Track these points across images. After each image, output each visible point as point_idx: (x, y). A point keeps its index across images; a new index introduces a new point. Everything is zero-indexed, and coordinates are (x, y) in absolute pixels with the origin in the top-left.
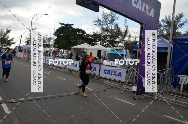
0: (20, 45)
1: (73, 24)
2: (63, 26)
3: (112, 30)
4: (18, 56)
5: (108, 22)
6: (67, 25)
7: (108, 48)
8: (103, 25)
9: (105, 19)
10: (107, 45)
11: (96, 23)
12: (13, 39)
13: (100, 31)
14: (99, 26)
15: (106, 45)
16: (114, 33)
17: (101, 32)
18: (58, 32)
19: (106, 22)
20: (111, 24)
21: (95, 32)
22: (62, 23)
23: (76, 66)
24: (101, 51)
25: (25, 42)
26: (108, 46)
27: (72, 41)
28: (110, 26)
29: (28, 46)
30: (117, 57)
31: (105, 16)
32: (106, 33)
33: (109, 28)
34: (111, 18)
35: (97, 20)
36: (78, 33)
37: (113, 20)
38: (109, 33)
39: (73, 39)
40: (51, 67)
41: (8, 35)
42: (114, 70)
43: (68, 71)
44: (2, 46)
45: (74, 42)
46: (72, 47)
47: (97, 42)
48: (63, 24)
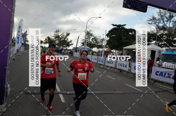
0: (77, 46)
1: (126, 25)
2: (115, 27)
3: (170, 28)
4: (75, 56)
5: (165, 19)
6: (120, 26)
7: (164, 48)
8: (159, 23)
9: (162, 16)
10: (163, 45)
11: (150, 22)
12: (72, 41)
13: (156, 29)
14: (154, 25)
15: (161, 44)
16: (172, 31)
17: (155, 31)
18: (111, 33)
19: (163, 19)
20: (169, 22)
21: (149, 31)
22: (114, 24)
23: (126, 66)
24: (155, 51)
25: (81, 43)
26: (165, 45)
27: (123, 41)
28: (167, 23)
29: (84, 47)
30: (174, 58)
31: (162, 13)
32: (162, 32)
33: (166, 26)
34: (169, 15)
35: (151, 18)
36: (130, 33)
37: (171, 17)
38: (166, 32)
39: (125, 39)
40: (102, 66)
41: (67, 37)
42: (168, 72)
43: (118, 71)
44: (63, 47)
45: (126, 42)
46: (124, 48)
47: (151, 41)
48: (116, 25)
